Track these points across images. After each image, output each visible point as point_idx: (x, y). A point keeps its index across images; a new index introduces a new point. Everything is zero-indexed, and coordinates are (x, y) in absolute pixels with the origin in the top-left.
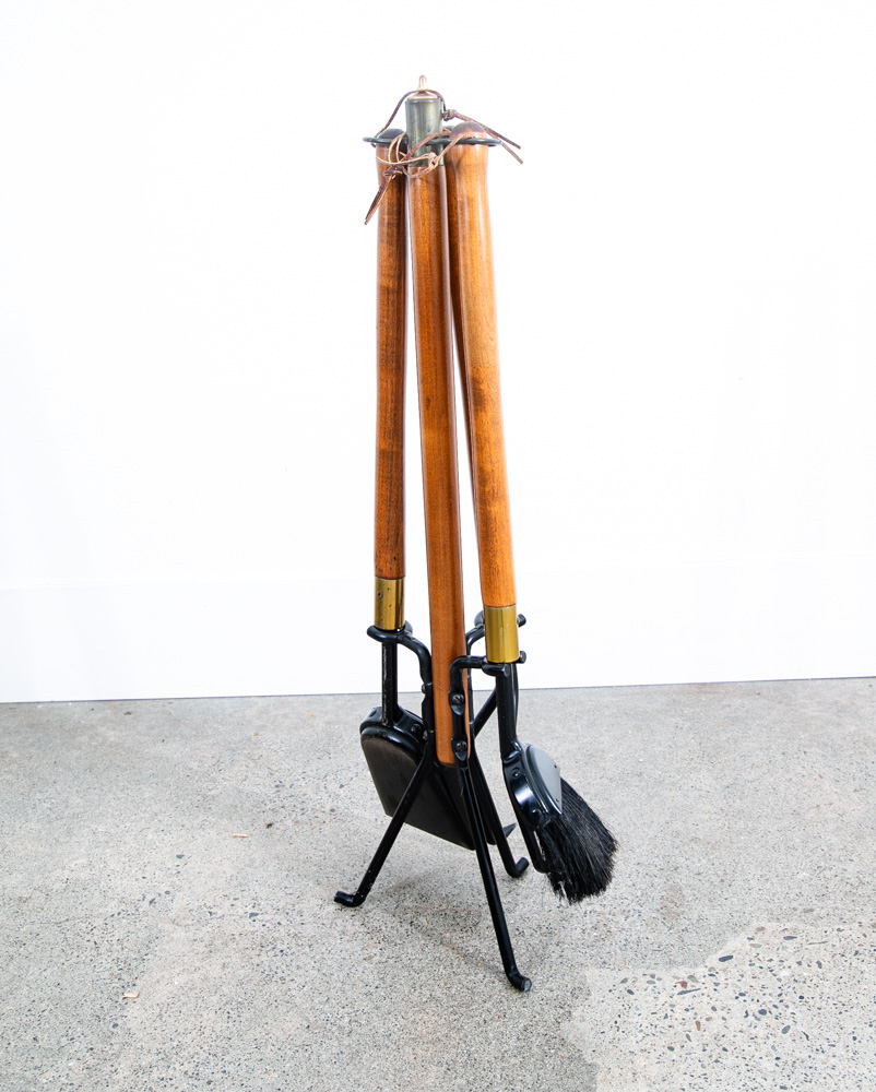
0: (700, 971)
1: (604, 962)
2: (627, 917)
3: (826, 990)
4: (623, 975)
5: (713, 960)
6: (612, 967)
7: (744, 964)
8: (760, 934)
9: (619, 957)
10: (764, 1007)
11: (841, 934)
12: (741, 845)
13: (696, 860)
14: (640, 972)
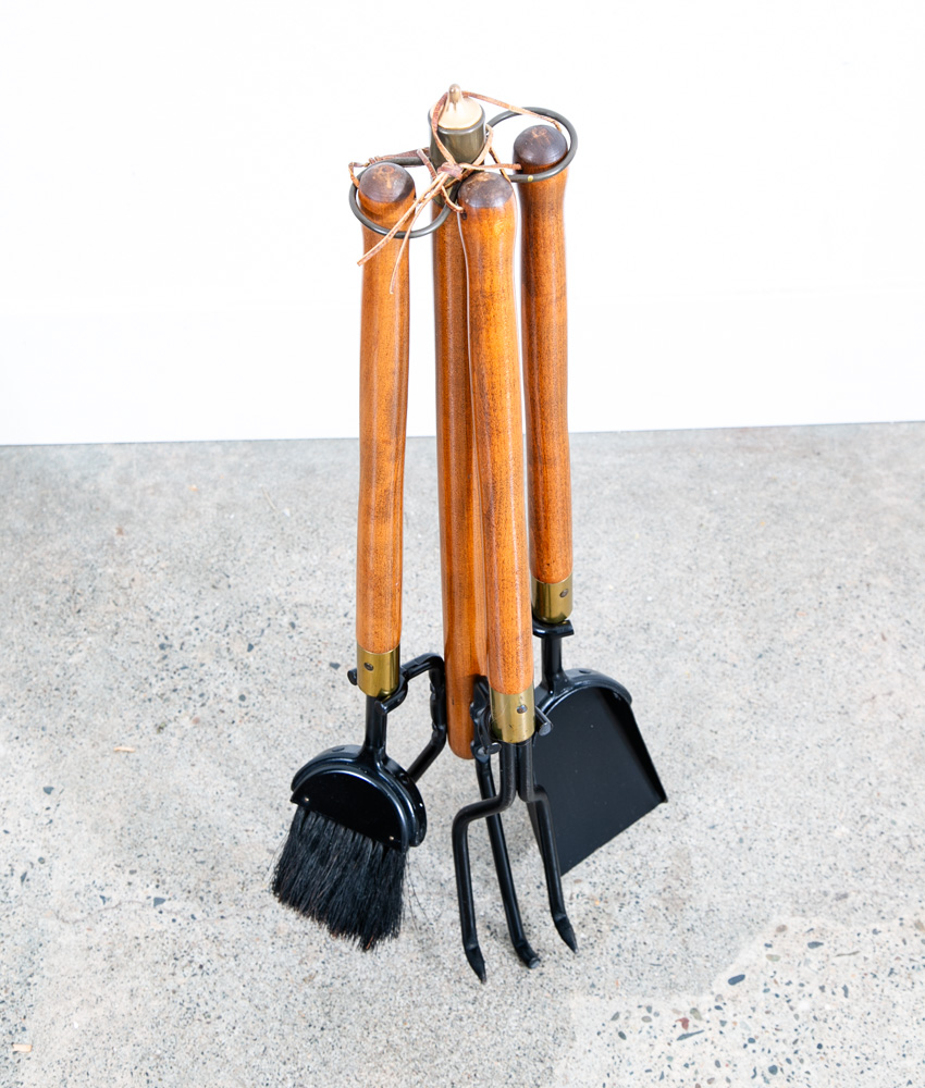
0: (706, 1002)
1: (593, 986)
2: (622, 906)
3: (849, 1035)
4: (613, 1007)
5: (721, 984)
6: (601, 993)
7: (757, 989)
8: (780, 936)
9: (610, 976)
10: (775, 1063)
11: (877, 937)
12: (769, 772)
13: (711, 802)
14: (634, 1001)
